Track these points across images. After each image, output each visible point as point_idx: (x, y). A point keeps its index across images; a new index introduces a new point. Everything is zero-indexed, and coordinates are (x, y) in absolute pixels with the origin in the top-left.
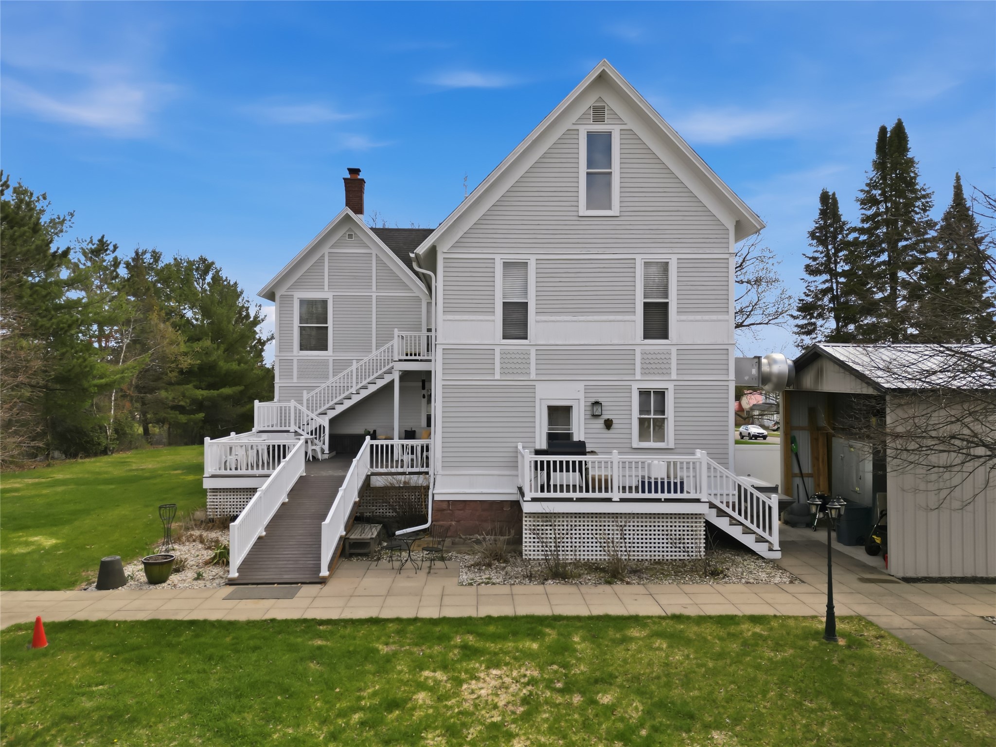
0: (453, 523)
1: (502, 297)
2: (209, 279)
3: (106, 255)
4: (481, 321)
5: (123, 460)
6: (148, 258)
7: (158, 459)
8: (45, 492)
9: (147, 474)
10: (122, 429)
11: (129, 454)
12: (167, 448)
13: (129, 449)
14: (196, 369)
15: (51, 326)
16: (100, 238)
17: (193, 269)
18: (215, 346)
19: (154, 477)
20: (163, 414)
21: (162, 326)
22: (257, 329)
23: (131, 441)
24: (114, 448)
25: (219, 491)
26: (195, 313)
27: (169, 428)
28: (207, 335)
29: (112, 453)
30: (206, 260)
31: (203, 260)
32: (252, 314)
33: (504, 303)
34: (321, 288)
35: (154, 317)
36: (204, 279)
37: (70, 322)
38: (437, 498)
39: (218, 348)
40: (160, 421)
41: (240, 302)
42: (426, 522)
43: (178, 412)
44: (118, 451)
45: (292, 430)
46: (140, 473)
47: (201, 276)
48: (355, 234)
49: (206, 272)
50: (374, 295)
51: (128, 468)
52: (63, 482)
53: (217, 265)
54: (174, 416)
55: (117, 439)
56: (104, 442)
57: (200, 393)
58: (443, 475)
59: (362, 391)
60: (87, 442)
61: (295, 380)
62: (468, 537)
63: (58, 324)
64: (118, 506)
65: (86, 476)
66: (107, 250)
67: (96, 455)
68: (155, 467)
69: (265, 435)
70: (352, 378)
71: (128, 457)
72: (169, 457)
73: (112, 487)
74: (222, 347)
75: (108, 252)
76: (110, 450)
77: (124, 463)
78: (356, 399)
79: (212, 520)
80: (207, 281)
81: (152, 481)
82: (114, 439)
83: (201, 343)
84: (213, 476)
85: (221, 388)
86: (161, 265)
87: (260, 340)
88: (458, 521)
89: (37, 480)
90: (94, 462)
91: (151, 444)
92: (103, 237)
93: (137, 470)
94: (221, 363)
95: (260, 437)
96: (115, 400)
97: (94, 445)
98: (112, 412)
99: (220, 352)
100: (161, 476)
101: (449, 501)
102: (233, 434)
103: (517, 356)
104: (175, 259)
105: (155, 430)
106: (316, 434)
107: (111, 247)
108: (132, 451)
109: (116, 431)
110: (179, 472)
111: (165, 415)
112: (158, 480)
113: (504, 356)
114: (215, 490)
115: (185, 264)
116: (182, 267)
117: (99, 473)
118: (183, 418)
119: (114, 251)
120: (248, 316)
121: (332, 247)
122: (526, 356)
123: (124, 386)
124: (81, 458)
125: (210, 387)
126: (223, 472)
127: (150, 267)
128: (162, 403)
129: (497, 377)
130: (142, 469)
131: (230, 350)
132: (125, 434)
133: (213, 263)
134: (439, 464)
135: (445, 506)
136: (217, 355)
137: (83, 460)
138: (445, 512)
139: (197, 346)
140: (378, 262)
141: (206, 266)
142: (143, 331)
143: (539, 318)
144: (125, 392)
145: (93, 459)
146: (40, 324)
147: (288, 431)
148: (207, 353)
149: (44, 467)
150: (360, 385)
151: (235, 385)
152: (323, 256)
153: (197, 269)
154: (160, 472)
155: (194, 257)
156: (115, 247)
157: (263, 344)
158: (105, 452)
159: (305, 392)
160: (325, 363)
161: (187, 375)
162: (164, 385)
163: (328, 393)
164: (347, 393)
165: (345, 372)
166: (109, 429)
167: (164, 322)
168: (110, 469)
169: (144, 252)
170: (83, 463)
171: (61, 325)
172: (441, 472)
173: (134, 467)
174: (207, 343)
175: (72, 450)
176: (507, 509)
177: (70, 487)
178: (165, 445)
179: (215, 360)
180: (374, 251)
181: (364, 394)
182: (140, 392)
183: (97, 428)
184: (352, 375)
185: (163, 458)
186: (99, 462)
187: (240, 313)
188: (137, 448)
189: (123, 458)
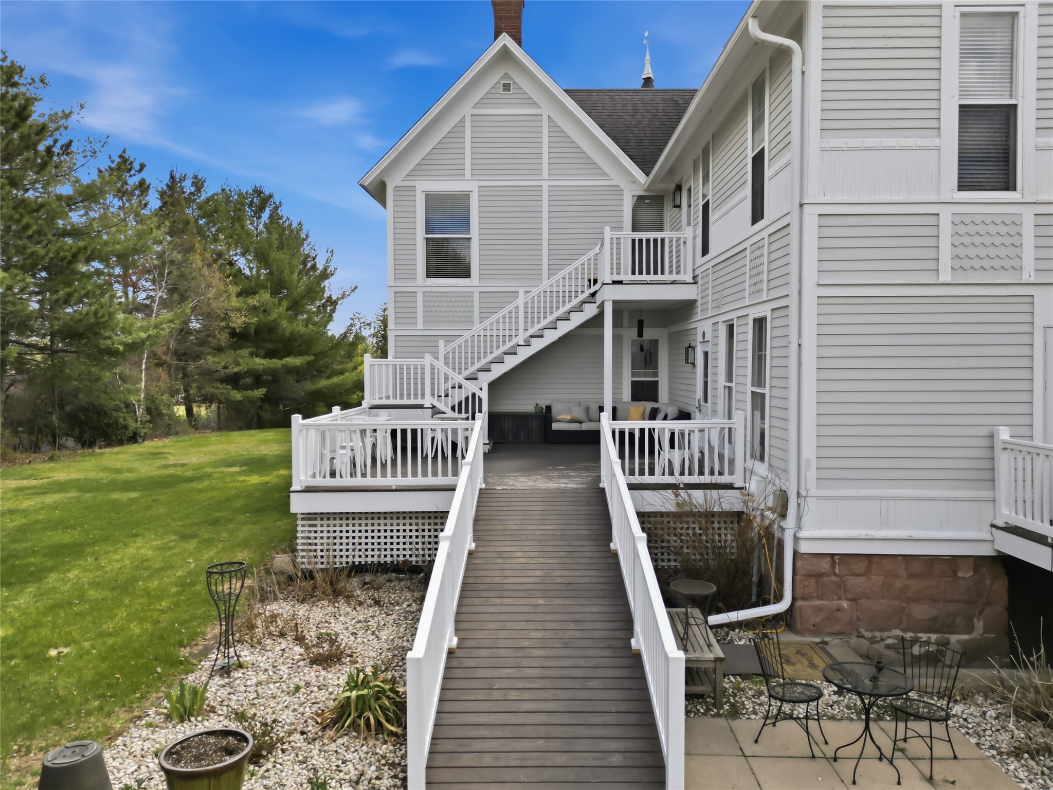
0: (845, 604)
1: (957, 93)
2: (265, 216)
3: (130, 176)
4: (909, 148)
5: (157, 451)
6: (188, 187)
7: (204, 449)
8: (27, 504)
9: (189, 474)
10: (157, 409)
11: (166, 441)
12: (219, 433)
13: (167, 434)
14: (252, 331)
15: (47, 254)
16: (120, 152)
17: (246, 203)
18: (276, 300)
19: (200, 478)
20: (209, 390)
21: (206, 271)
22: (326, 283)
23: (169, 425)
24: (146, 434)
25: (319, 517)
26: (249, 261)
27: (219, 408)
28: (265, 287)
29: (143, 441)
30: (262, 192)
31: (258, 192)
32: (320, 266)
33: (961, 106)
34: (459, 173)
35: (196, 260)
36: (260, 217)
37: (74, 250)
38: (805, 548)
39: (279, 304)
40: (207, 399)
41: (306, 249)
42: (779, 598)
43: (229, 387)
44: (152, 438)
45: (428, 405)
46: (179, 471)
47: (255, 213)
48: (515, 83)
49: (261, 208)
50: (545, 185)
51: (163, 462)
52: (62, 487)
53: (277, 199)
54: (225, 392)
55: (150, 422)
56: (132, 425)
57: (260, 363)
58: (819, 498)
59: (534, 341)
60: (108, 425)
61: (420, 325)
62: (877, 634)
63: (57, 252)
64: (136, 535)
65: (101, 475)
66: (130, 170)
67: (121, 443)
68: (200, 461)
69: (384, 414)
70: (517, 323)
71: (164, 446)
72: (221, 447)
73: (133, 495)
74: (285, 304)
75: (133, 172)
76: (141, 437)
77: (156, 455)
78: (524, 354)
79: (309, 575)
80: (262, 220)
81: (196, 485)
82: (146, 421)
83: (257, 297)
84: (309, 490)
85: (285, 357)
86: (203, 196)
87: (330, 297)
88: (854, 600)
89: (25, 483)
90: (117, 453)
91: (196, 429)
92: (124, 151)
93: (175, 465)
94: (284, 324)
95: (377, 415)
96: (147, 369)
97: (118, 429)
98: (143, 384)
99: (282, 309)
100: (210, 476)
101: (832, 556)
102: (336, 409)
103: (993, 229)
104: (223, 190)
105: (202, 411)
106: (467, 412)
107: (136, 166)
108: (171, 437)
109: (148, 410)
110: (236, 469)
111: (214, 390)
112: (205, 484)
113: (962, 229)
114: (311, 517)
115: (236, 197)
116: (232, 202)
117: (119, 471)
118: (237, 396)
119: (140, 171)
120: (314, 267)
121: (477, 105)
122: (1013, 230)
123: (160, 350)
124: (100, 447)
125: (270, 355)
126: (329, 482)
127: (190, 200)
128: (208, 374)
129: (945, 277)
130: (182, 465)
131: (296, 307)
132: (160, 415)
133: (271, 196)
134: (810, 475)
135: (825, 565)
136: (279, 312)
137: (102, 451)
138: (825, 579)
139: (253, 301)
140: (553, 129)
141: (261, 200)
142: (182, 276)
143: (1042, 141)
144: (160, 359)
145: (117, 449)
146: (29, 251)
147: (421, 407)
148: (265, 311)
149: (44, 462)
150: (531, 331)
151: (301, 353)
152: (462, 121)
153: (251, 204)
154: (208, 470)
155: (247, 188)
156: (142, 166)
157: (335, 303)
158: (134, 438)
159: (441, 343)
160: (467, 296)
161: (240, 338)
162: (211, 350)
163: (479, 347)
164: (508, 345)
165: (504, 311)
166: (139, 408)
167: (209, 265)
168: (137, 465)
169: (183, 179)
170: (101, 454)
171: (62, 254)
172: (814, 491)
173: (171, 460)
174: (265, 296)
175: (86, 436)
176: (965, 573)
177: (68, 495)
178: (213, 430)
179: (275, 320)
180: (546, 110)
181: (538, 345)
182: (180, 360)
183: (123, 406)
184: (517, 318)
185: (212, 448)
186: (125, 453)
187: (304, 263)
188: (177, 433)
189: (158, 447)
